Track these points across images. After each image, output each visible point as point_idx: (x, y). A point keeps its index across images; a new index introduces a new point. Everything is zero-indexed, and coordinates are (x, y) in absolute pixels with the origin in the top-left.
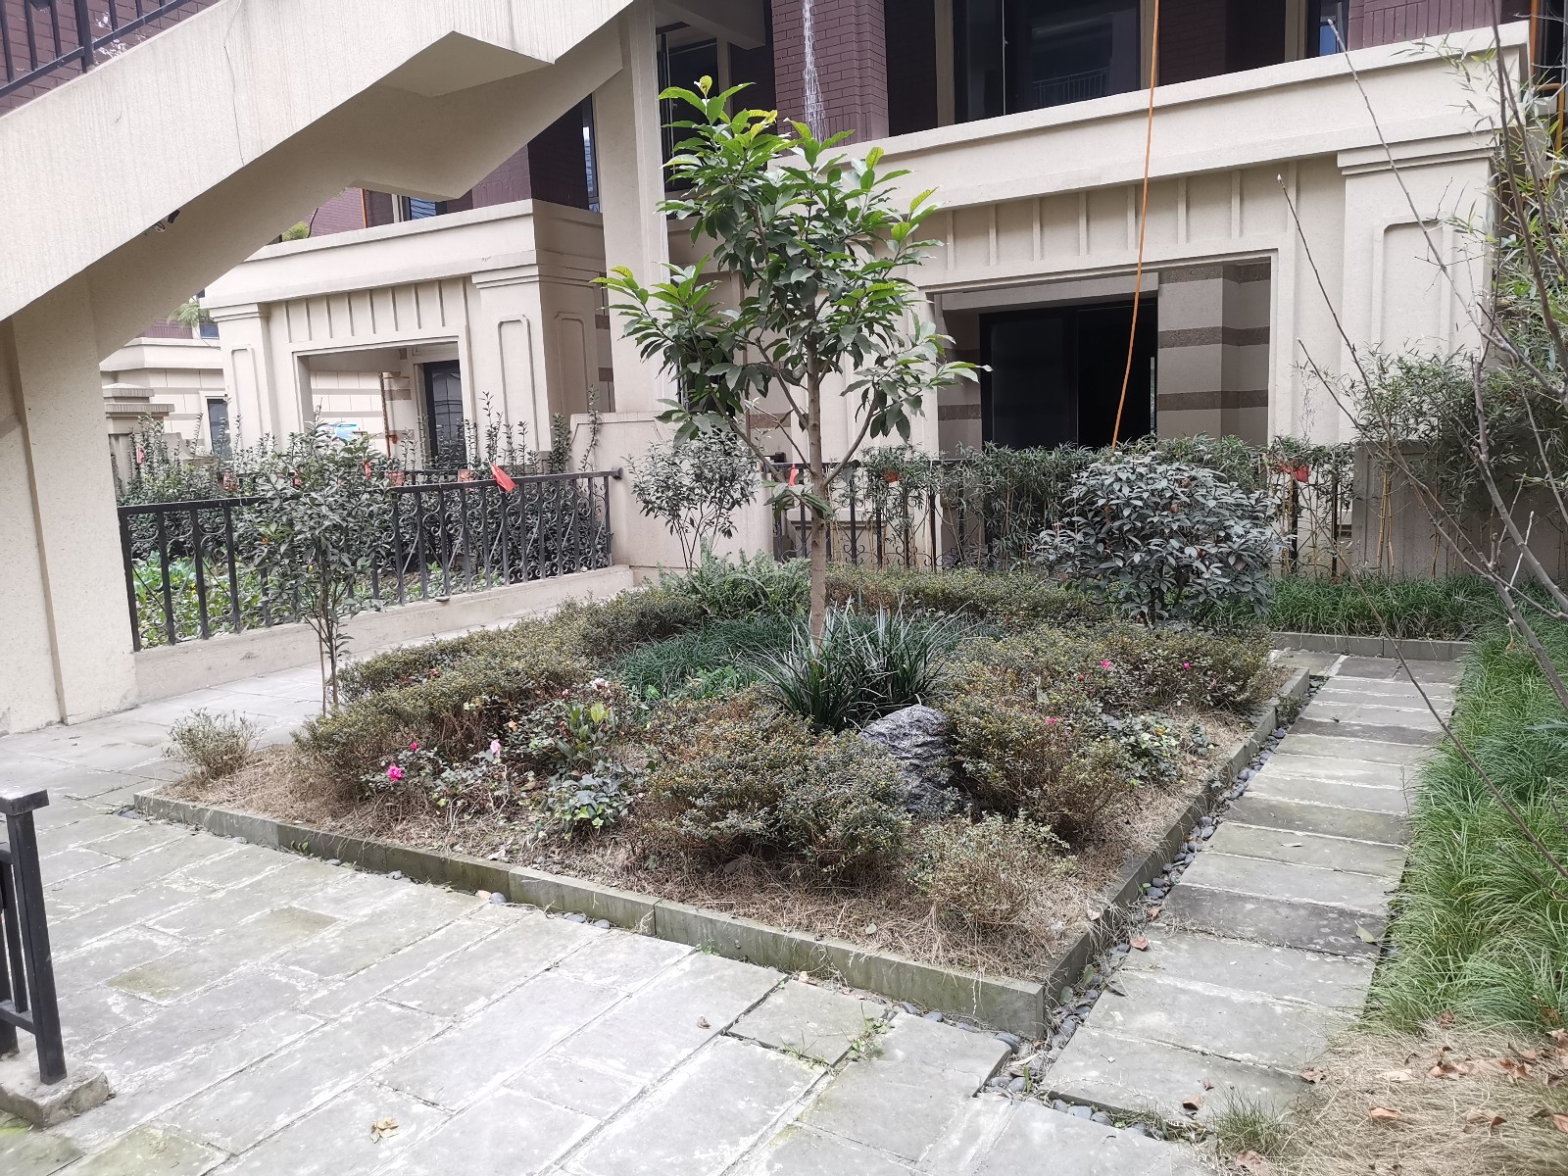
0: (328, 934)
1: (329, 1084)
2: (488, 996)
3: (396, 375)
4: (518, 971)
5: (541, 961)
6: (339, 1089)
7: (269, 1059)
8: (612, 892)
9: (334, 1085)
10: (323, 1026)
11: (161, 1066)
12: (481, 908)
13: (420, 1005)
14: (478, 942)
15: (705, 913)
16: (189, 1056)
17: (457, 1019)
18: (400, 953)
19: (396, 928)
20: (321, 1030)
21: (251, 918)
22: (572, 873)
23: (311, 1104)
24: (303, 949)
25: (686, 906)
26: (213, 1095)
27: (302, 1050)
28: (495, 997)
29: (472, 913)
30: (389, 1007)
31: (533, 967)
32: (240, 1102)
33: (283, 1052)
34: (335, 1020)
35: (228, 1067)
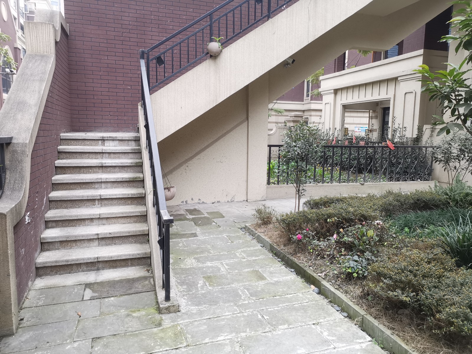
0: (262, 283)
1: (226, 334)
2: (289, 325)
3: (374, 111)
4: (304, 320)
5: (314, 320)
6: (227, 337)
7: (218, 318)
8: (351, 304)
9: (227, 335)
10: (238, 313)
11: (195, 307)
12: (308, 291)
13: (267, 319)
14: (299, 304)
15: (381, 327)
16: (202, 308)
17: (274, 329)
18: (275, 297)
19: (280, 288)
20: (237, 314)
21: (246, 270)
22: (341, 290)
23: (217, 339)
24: (252, 285)
25: (376, 321)
26: (198, 323)
27: (228, 319)
28: (291, 326)
29: (305, 292)
30: (259, 315)
31: (310, 321)
32: (202, 328)
33: (223, 317)
34: (243, 313)
35: (208, 315)
